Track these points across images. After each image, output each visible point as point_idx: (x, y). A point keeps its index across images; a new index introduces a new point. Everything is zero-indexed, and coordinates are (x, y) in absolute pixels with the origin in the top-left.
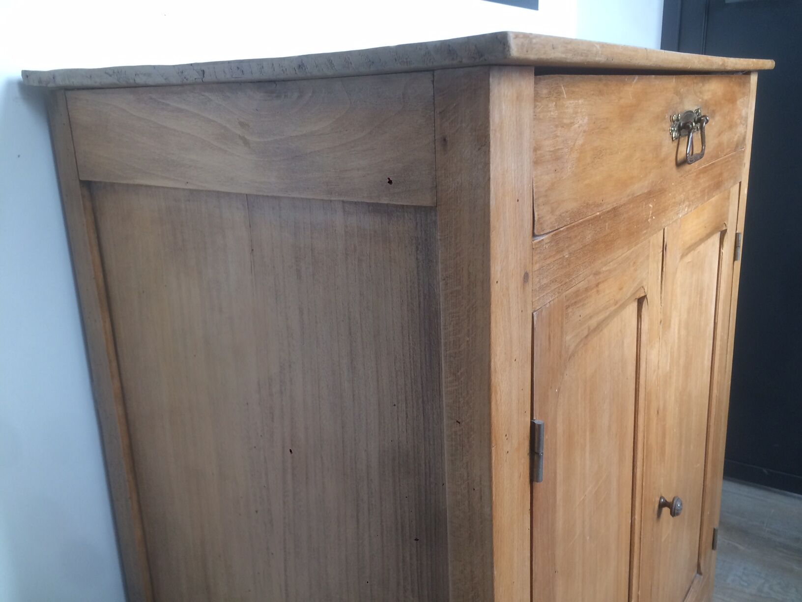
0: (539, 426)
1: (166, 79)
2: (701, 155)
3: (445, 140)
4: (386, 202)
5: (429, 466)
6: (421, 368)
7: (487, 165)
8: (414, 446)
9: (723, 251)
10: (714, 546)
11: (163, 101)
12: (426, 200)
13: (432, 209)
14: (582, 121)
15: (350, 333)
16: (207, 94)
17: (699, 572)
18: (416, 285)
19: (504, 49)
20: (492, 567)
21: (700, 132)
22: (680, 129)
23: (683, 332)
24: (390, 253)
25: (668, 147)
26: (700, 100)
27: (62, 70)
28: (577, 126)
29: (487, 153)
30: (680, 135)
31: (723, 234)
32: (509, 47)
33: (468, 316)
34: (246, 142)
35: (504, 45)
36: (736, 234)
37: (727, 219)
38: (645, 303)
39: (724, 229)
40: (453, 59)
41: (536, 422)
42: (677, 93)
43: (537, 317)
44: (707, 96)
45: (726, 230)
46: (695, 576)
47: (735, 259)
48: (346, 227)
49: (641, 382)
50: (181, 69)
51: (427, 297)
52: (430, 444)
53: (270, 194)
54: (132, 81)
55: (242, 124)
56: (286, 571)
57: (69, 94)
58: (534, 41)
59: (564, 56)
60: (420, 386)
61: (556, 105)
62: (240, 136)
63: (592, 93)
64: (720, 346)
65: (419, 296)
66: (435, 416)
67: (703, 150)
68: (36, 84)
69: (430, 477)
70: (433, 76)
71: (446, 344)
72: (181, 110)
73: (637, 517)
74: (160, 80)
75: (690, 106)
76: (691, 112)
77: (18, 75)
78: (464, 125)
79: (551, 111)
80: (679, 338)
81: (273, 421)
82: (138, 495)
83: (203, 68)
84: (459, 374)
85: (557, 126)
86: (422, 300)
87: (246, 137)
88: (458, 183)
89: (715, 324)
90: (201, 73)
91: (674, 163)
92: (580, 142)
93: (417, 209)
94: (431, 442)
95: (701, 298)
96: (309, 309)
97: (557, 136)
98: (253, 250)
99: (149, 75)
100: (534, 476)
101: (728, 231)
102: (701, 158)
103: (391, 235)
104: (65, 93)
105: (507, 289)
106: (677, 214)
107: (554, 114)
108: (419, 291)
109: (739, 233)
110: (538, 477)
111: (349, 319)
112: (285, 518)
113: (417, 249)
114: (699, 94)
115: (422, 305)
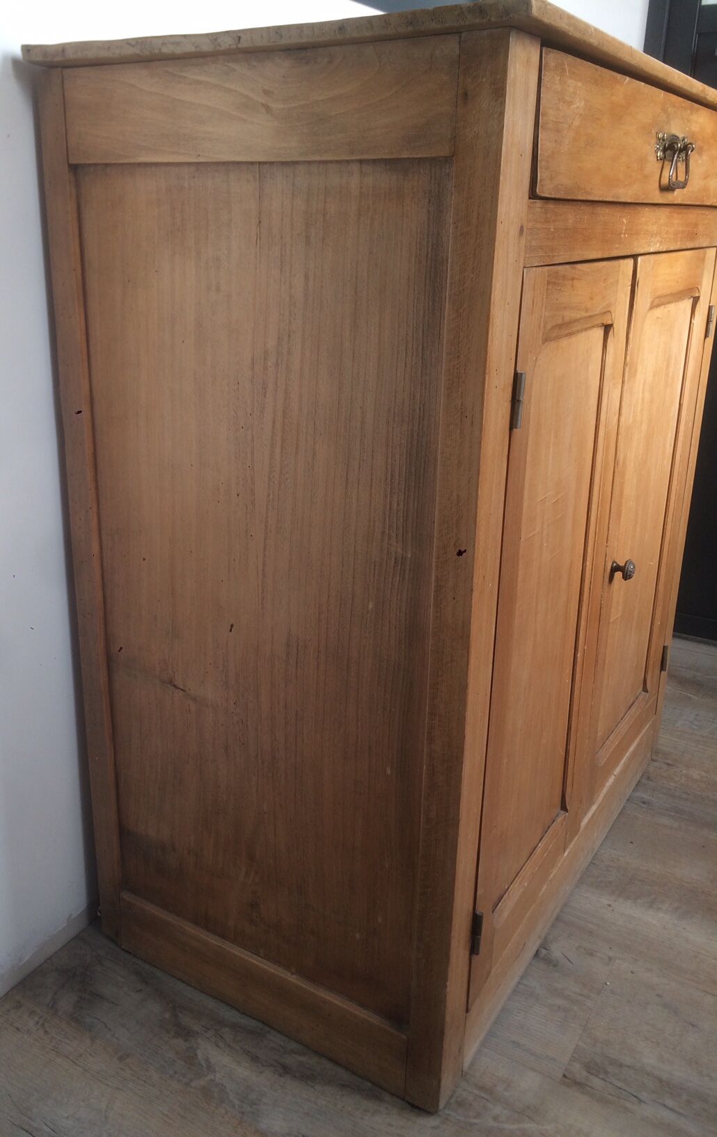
0: (521, 374)
1: (197, 47)
2: (684, 185)
3: (466, 94)
4: (406, 156)
5: (424, 410)
6: (424, 316)
7: (502, 114)
8: (410, 394)
9: (695, 321)
10: (663, 667)
11: (181, 74)
12: (444, 151)
13: (448, 160)
14: (579, 104)
15: (356, 292)
16: (230, 64)
17: (645, 690)
18: (426, 237)
19: (527, 8)
20: (477, 486)
21: (684, 163)
22: (665, 150)
23: (647, 395)
24: (403, 209)
25: (653, 166)
26: (687, 129)
27: (75, 43)
28: (575, 106)
29: (503, 103)
30: (665, 157)
31: (696, 300)
32: (531, 7)
33: (475, 254)
34: (268, 109)
35: (528, 4)
36: (709, 307)
37: (700, 283)
38: (611, 333)
39: (697, 295)
40: (483, 18)
41: (519, 372)
42: (664, 110)
43: (527, 273)
44: (695, 128)
45: (699, 297)
46: (640, 694)
47: (706, 336)
48: (361, 188)
49: (601, 419)
50: (214, 37)
51: (435, 247)
52: (425, 387)
53: (288, 160)
54: (156, 51)
55: (266, 92)
56: (265, 549)
57: (67, 72)
58: (548, 7)
59: (567, 27)
60: (421, 333)
61: (560, 79)
62: (262, 104)
63: (589, 79)
64: (684, 432)
65: (427, 247)
66: (433, 360)
67: (686, 180)
68: (39, 58)
69: (423, 420)
70: (460, 37)
71: (451, 284)
72: (200, 82)
73: (588, 564)
74: (190, 48)
75: (677, 129)
76: (678, 138)
77: (18, 52)
78: (484, 80)
79: (556, 84)
80: (643, 399)
81: (265, 396)
82: (98, 508)
83: (239, 35)
84: (461, 310)
85: (559, 99)
86: (430, 250)
87: (269, 104)
88: (475, 132)
89: (680, 405)
90: (237, 38)
91: (657, 185)
92: (576, 123)
93: (433, 161)
94: (427, 387)
95: (668, 366)
96: (315, 274)
97: (559, 110)
98: (260, 222)
99: (178, 44)
100: (513, 424)
101: (701, 298)
102: (683, 188)
103: (405, 191)
104: (62, 72)
105: (508, 233)
106: (649, 245)
107: (558, 87)
108: (428, 241)
109: (712, 306)
110: (517, 424)
111: (357, 278)
112: (269, 495)
113: (429, 202)
114: (686, 121)
115: (429, 255)
